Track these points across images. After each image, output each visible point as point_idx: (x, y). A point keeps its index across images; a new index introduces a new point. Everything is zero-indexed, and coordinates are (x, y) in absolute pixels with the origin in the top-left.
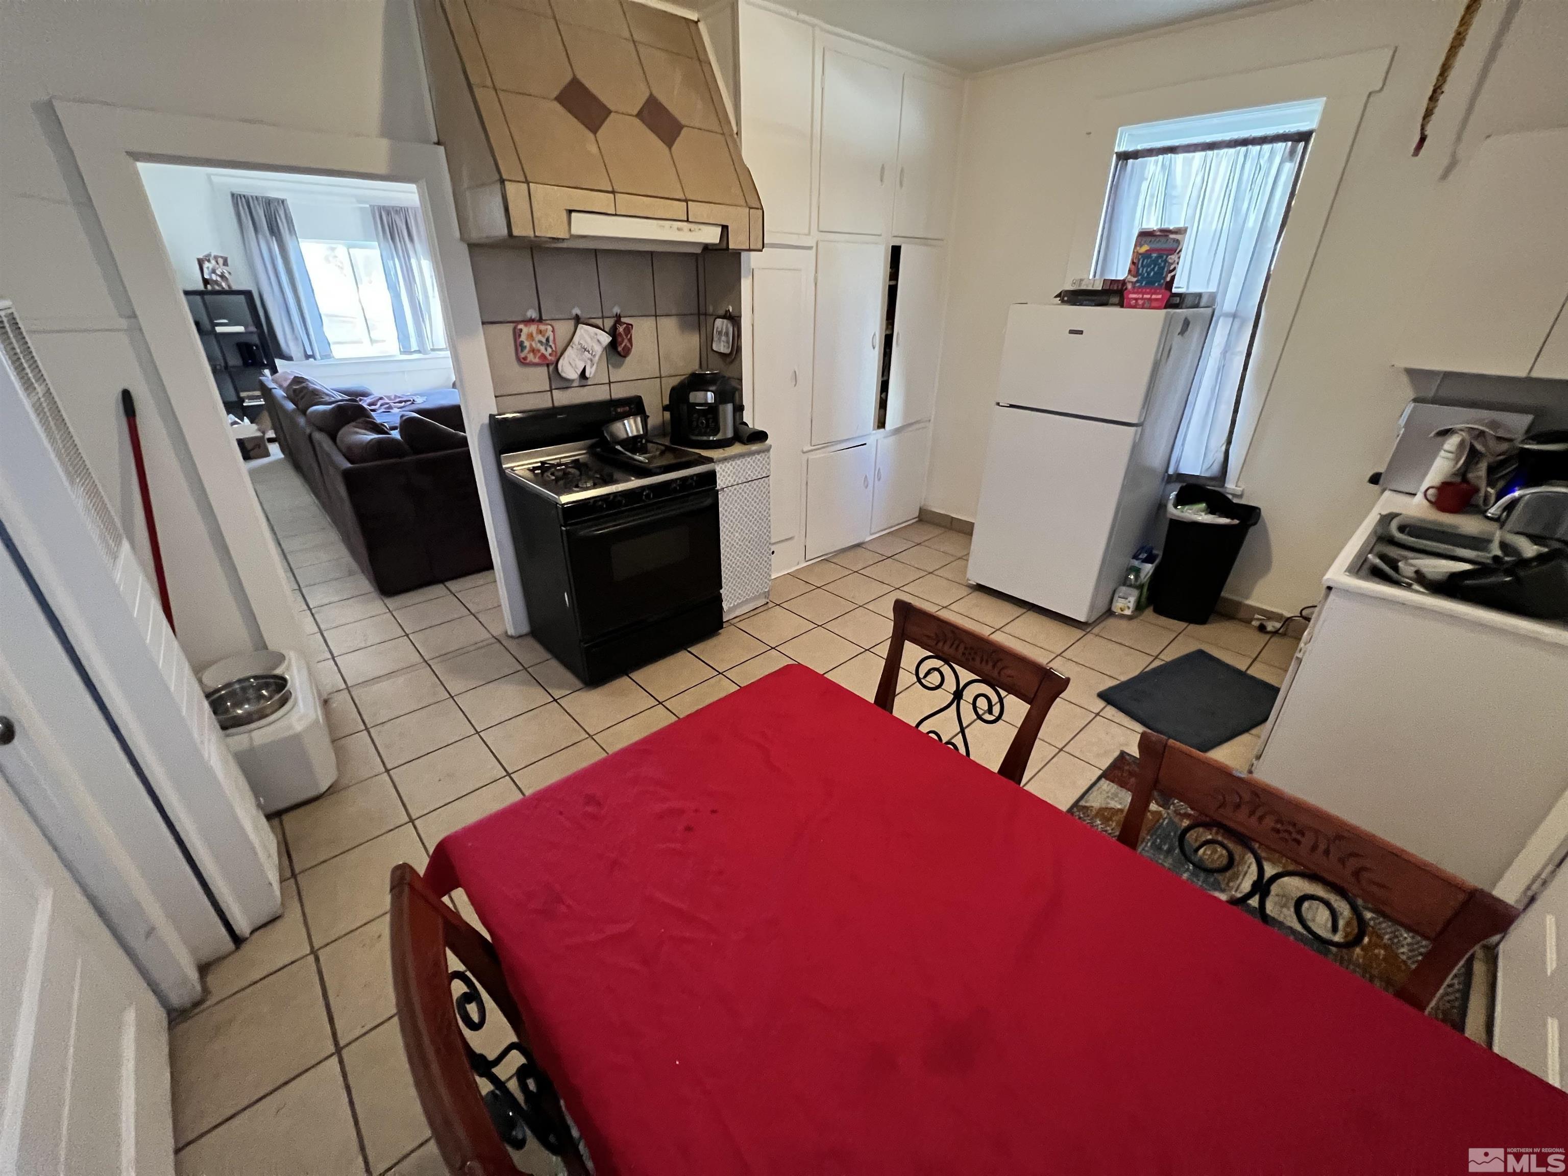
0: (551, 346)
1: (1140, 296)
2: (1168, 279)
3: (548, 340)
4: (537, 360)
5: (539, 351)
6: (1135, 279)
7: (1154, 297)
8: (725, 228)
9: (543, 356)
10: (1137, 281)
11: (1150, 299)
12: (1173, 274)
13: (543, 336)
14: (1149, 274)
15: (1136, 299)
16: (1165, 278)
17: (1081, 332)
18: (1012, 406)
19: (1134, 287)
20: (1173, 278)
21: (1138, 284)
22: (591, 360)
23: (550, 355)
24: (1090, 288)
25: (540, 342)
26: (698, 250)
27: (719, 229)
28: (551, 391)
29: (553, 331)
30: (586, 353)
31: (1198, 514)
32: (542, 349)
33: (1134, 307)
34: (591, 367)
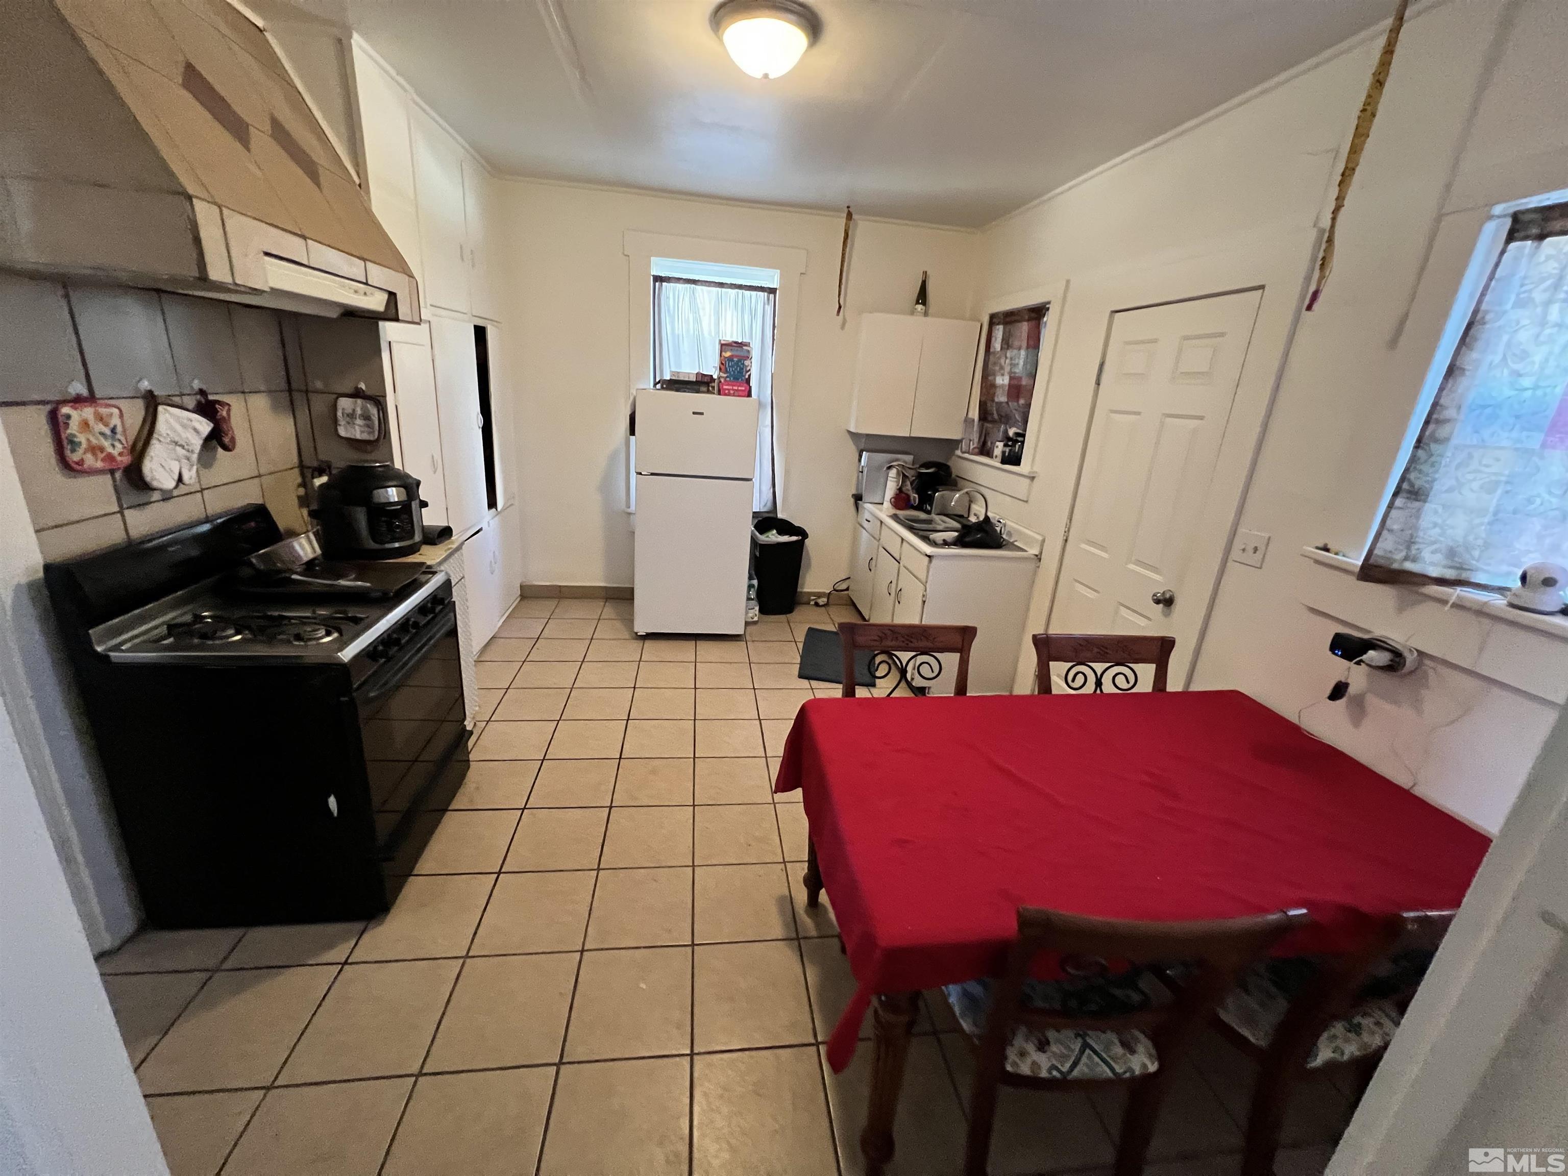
0: (119, 440)
1: (731, 387)
2: (747, 377)
3: (113, 430)
4: (99, 465)
5: (102, 449)
6: (725, 375)
7: (739, 388)
8: (392, 295)
9: (110, 458)
10: (727, 377)
11: (737, 390)
12: (749, 373)
13: (106, 425)
14: (734, 372)
15: (729, 390)
16: (744, 376)
17: (702, 414)
18: (652, 474)
19: (725, 380)
20: (749, 376)
21: (728, 379)
22: (188, 459)
23: (121, 454)
24: (687, 379)
25: (102, 434)
26: (334, 314)
27: (385, 296)
28: (121, 512)
29: (121, 415)
30: (179, 449)
31: (773, 537)
32: (106, 444)
33: (729, 395)
34: (190, 470)
